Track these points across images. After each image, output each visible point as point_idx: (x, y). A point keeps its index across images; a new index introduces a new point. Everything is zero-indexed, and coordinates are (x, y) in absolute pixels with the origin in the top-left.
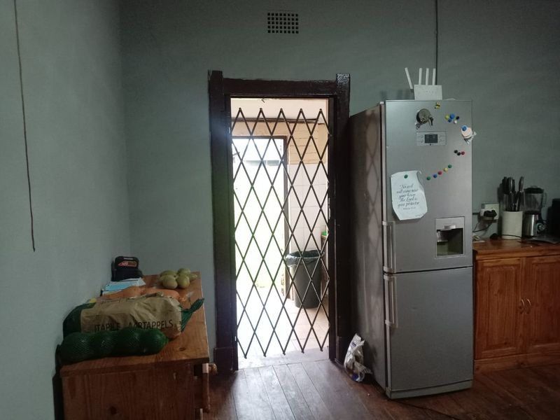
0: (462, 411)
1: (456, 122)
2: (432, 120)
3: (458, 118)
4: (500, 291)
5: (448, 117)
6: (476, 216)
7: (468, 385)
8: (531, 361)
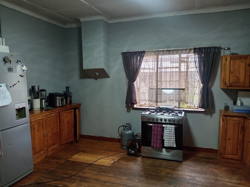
1: (19, 63)
2: (10, 61)
3: (20, 62)
4: (38, 130)
5: (16, 61)
7: (32, 171)
8: (49, 154)
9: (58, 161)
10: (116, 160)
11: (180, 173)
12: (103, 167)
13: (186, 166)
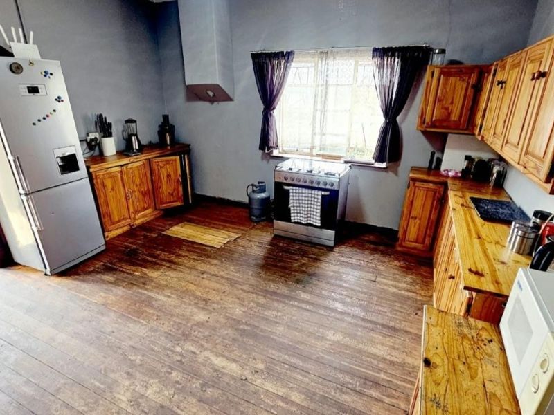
0: (102, 263)
1: (51, 77)
3: (52, 74)
4: (112, 189)
5: (44, 74)
6: (85, 143)
7: (104, 248)
8: (138, 222)
9: (148, 234)
10: (233, 239)
11: (323, 265)
12: (209, 248)
13: (337, 254)
